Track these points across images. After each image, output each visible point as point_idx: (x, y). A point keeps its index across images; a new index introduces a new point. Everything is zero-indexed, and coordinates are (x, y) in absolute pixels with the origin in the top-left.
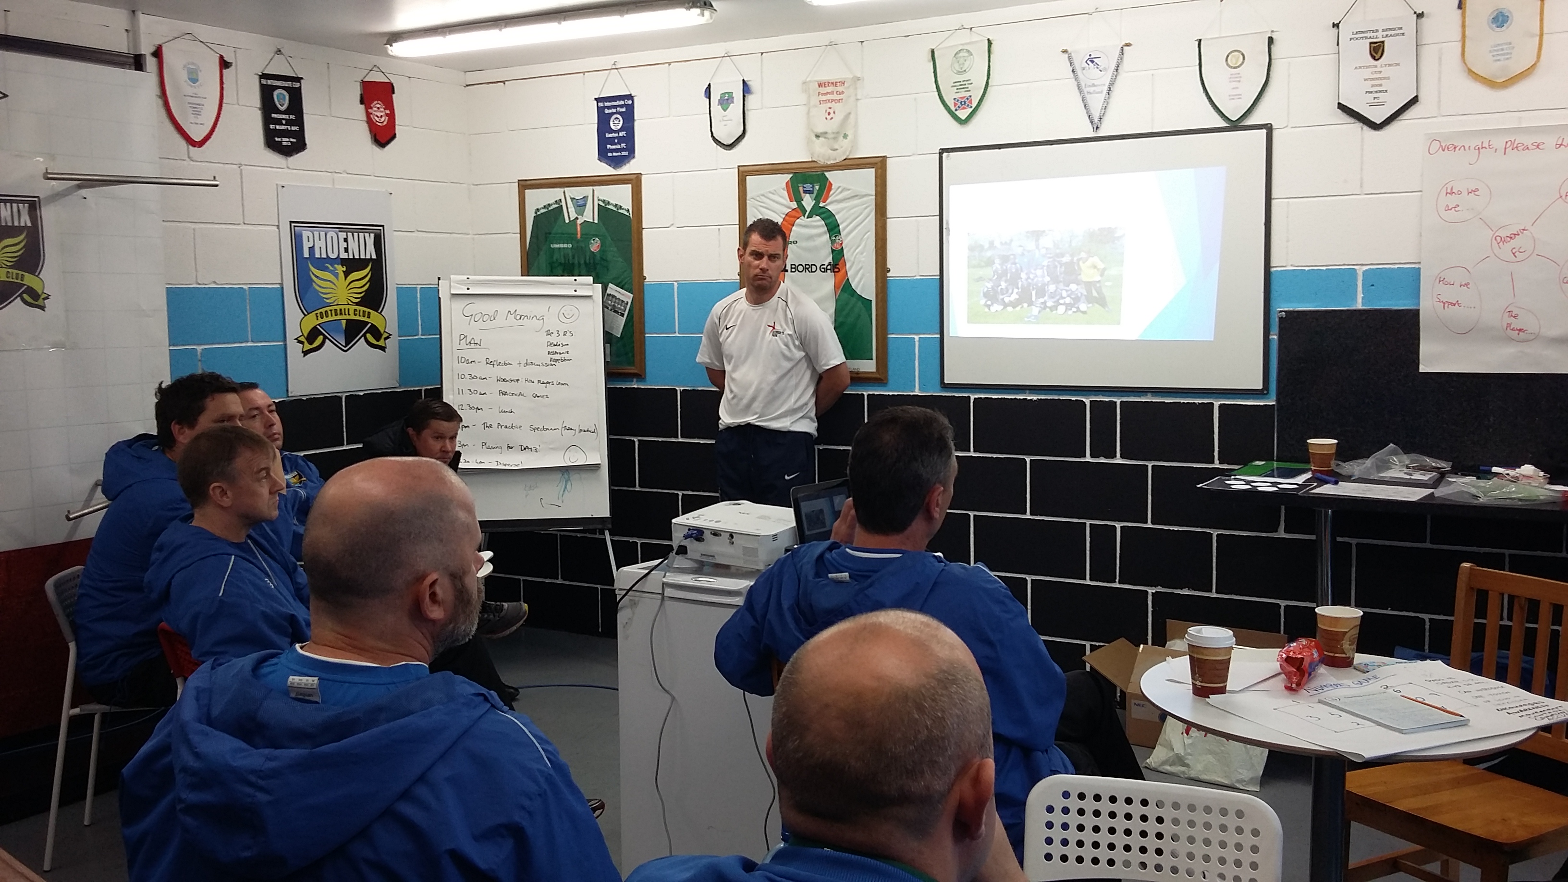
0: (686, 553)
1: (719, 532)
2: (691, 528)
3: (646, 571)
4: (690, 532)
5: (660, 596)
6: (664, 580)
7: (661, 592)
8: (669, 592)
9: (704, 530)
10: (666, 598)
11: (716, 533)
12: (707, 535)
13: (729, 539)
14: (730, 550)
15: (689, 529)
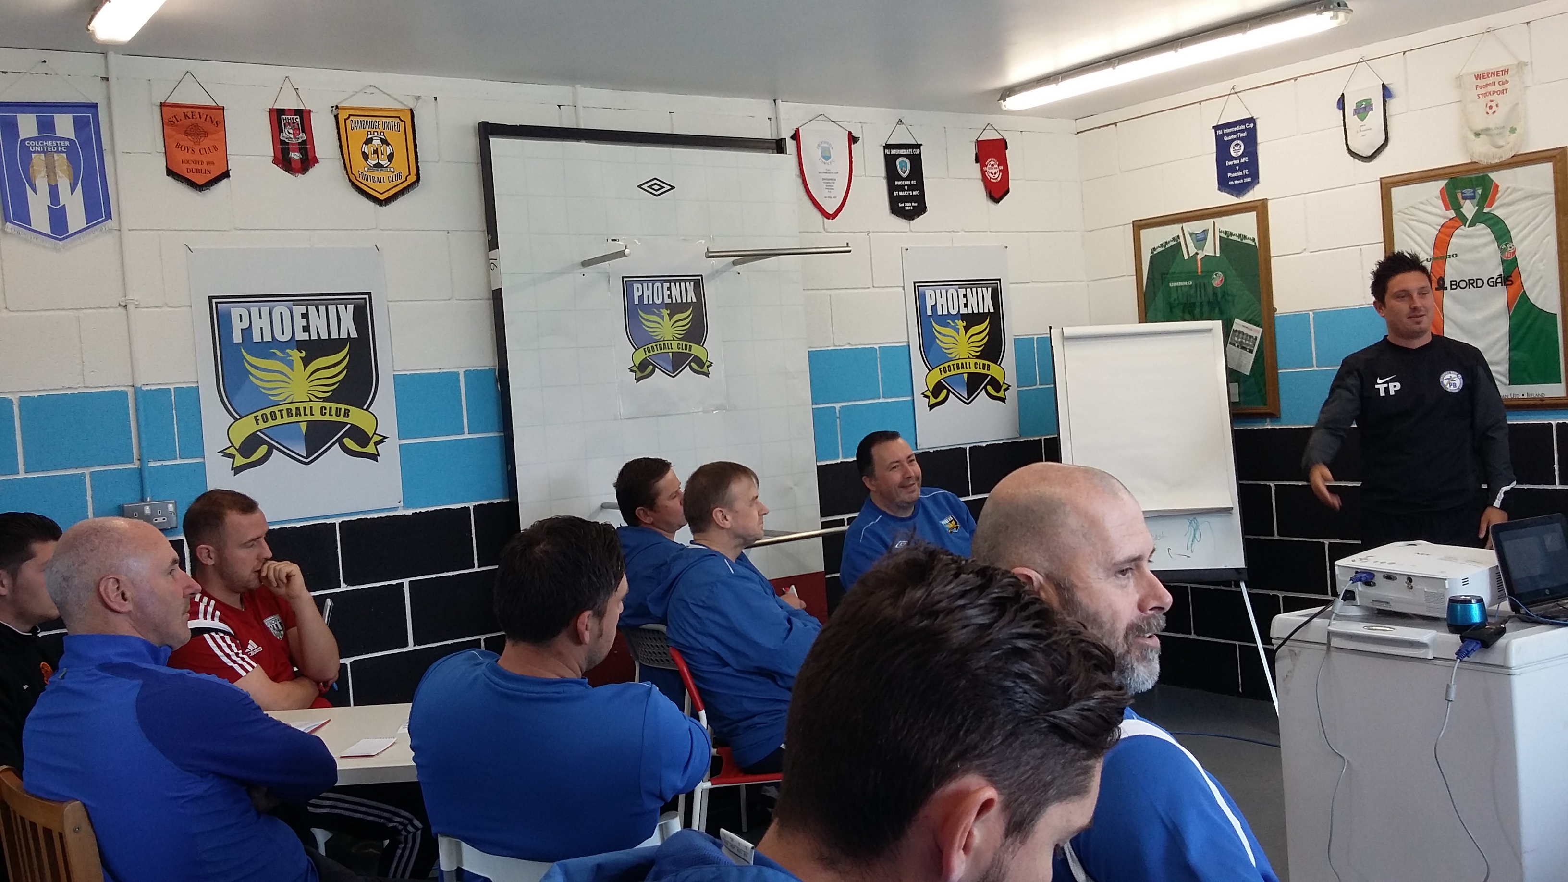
0: (1354, 599)
1: (1394, 575)
2: (1359, 571)
3: (1306, 619)
4: (1358, 575)
5: (1325, 647)
6: (1330, 628)
7: (1326, 642)
8: (1336, 642)
9: (1375, 574)
10: (1332, 649)
11: (1389, 577)
12: (1379, 579)
13: (1406, 583)
14: (1407, 596)
15: (1357, 572)
